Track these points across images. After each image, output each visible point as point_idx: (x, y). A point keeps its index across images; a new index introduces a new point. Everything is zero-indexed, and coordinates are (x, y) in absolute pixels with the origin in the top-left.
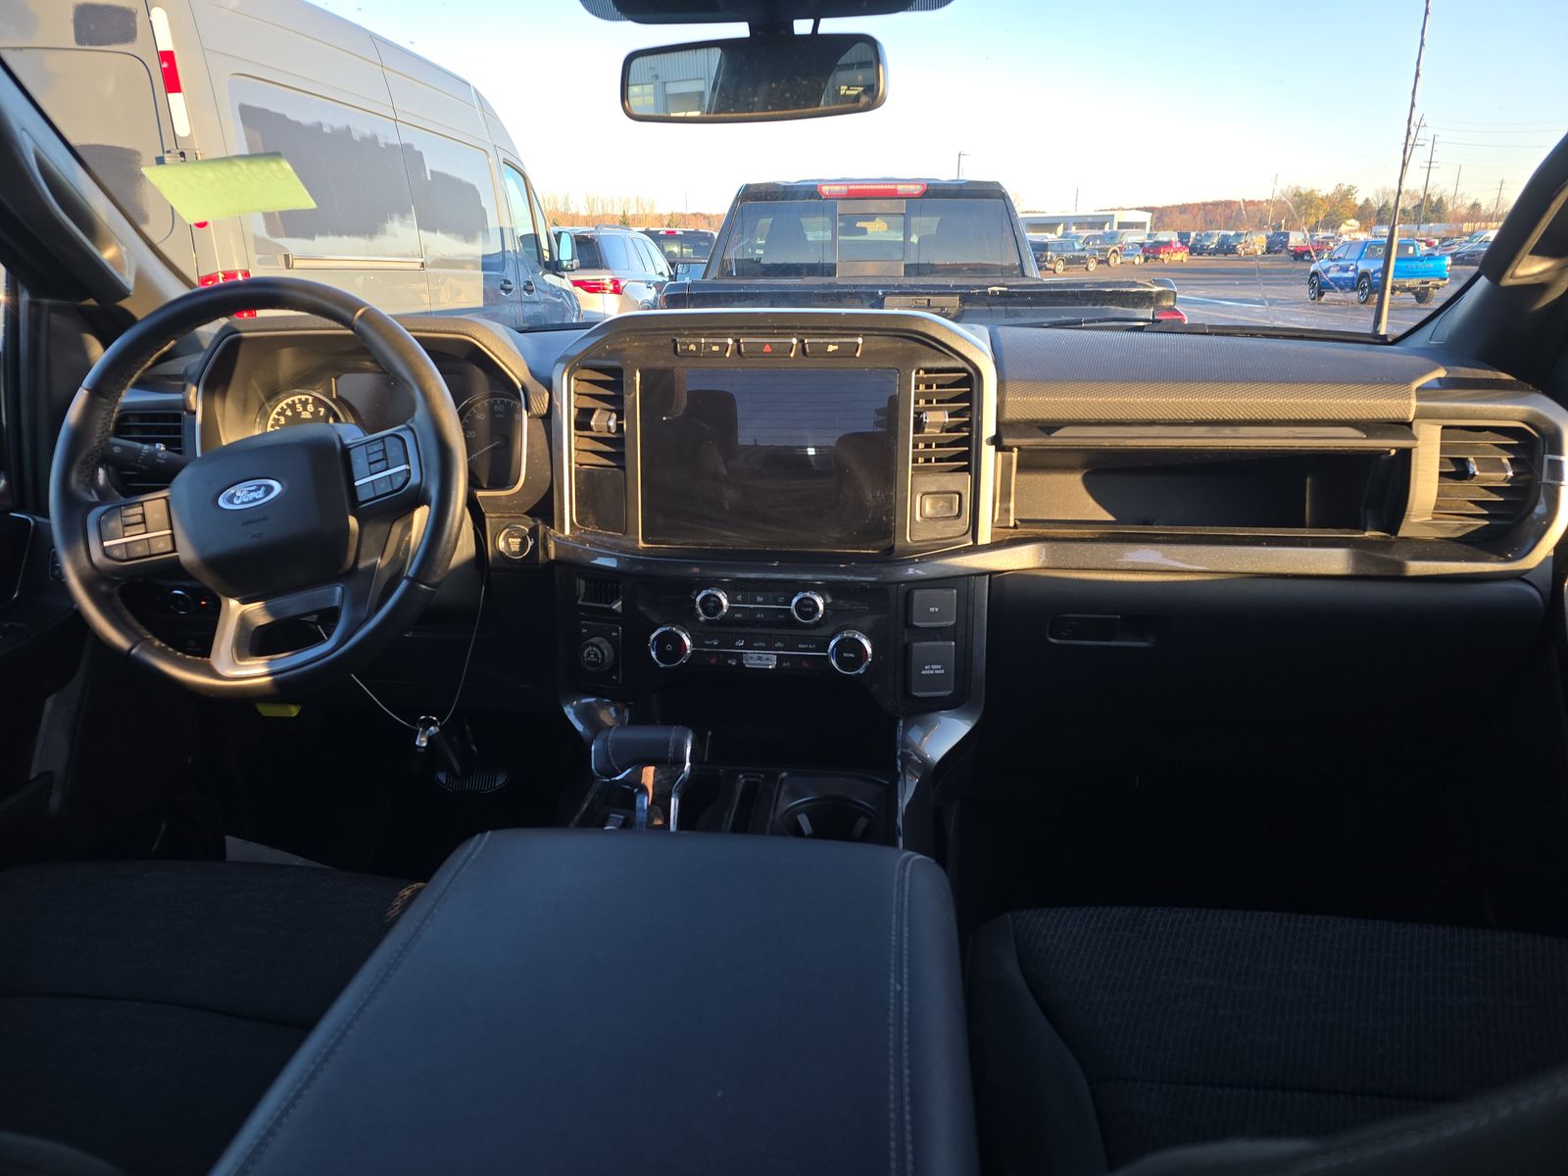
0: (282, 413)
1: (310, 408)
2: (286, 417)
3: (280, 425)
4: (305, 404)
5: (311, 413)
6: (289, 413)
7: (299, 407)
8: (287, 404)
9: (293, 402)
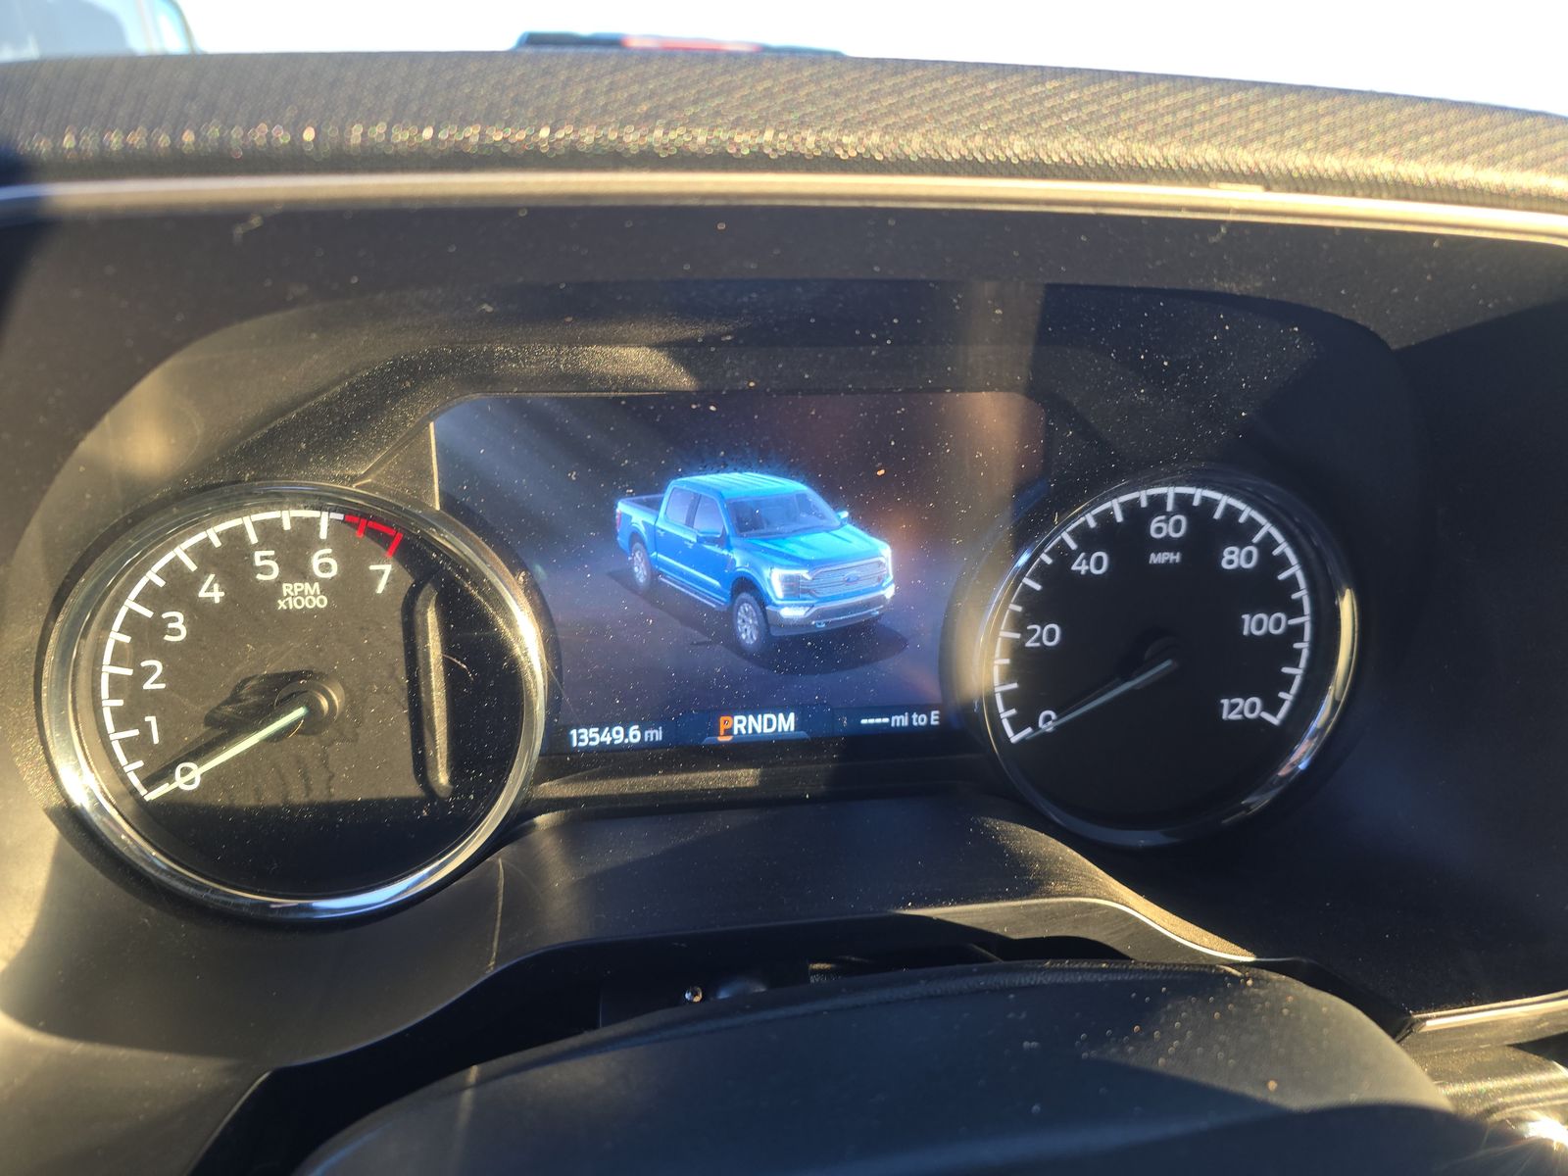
0: (179, 589)
1: (324, 562)
2: (198, 612)
3: (163, 651)
4: (294, 550)
5: (327, 587)
6: (212, 591)
7: (267, 565)
8: (202, 552)
9: (235, 537)
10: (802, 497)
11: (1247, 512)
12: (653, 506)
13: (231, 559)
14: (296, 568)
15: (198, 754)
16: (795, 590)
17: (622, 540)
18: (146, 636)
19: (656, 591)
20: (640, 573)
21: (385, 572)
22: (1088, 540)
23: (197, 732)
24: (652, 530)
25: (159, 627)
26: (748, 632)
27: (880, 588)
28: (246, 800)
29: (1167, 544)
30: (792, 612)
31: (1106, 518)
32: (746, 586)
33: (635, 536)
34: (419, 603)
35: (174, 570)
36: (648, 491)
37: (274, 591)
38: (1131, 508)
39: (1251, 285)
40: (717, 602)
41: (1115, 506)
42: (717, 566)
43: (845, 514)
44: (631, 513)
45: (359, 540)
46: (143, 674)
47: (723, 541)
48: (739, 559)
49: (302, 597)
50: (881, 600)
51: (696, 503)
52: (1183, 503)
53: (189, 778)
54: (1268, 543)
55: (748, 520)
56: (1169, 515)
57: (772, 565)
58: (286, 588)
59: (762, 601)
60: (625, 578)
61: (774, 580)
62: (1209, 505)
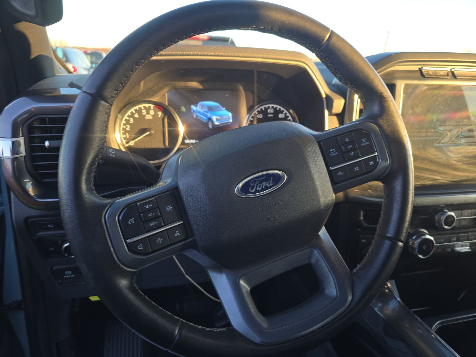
0: (132, 114)
1: (152, 112)
2: (135, 119)
3: (130, 124)
4: (148, 110)
5: (152, 116)
6: (136, 116)
7: (144, 112)
8: (136, 110)
9: (140, 108)
10: (218, 106)
11: (282, 109)
12: (196, 106)
13: (139, 111)
14: (148, 113)
15: (133, 140)
16: (217, 120)
17: (192, 111)
18: (127, 122)
19: (197, 119)
20: (195, 116)
21: (160, 114)
22: (259, 112)
23: (133, 136)
24: (196, 110)
25: (129, 120)
26: (210, 126)
27: (229, 120)
28: (140, 147)
29: (271, 113)
30: (217, 123)
31: (261, 109)
32: (210, 119)
33: (194, 111)
34: (165, 119)
35: (132, 113)
36: (196, 104)
37: (145, 116)
38: (265, 108)
39: (265, 70)
40: (206, 121)
41: (263, 107)
42: (206, 116)
43: (224, 108)
44: (193, 107)
45: (157, 109)
46: (127, 127)
47: (207, 112)
48: (209, 115)
49: (149, 117)
50: (230, 122)
51: (203, 106)
52: (273, 107)
53: (132, 143)
54: (286, 114)
55: (210, 109)
56: (271, 109)
57: (214, 116)
58: (147, 116)
59: (212, 121)
60: (193, 117)
61: (214, 118)
62: (276, 108)
